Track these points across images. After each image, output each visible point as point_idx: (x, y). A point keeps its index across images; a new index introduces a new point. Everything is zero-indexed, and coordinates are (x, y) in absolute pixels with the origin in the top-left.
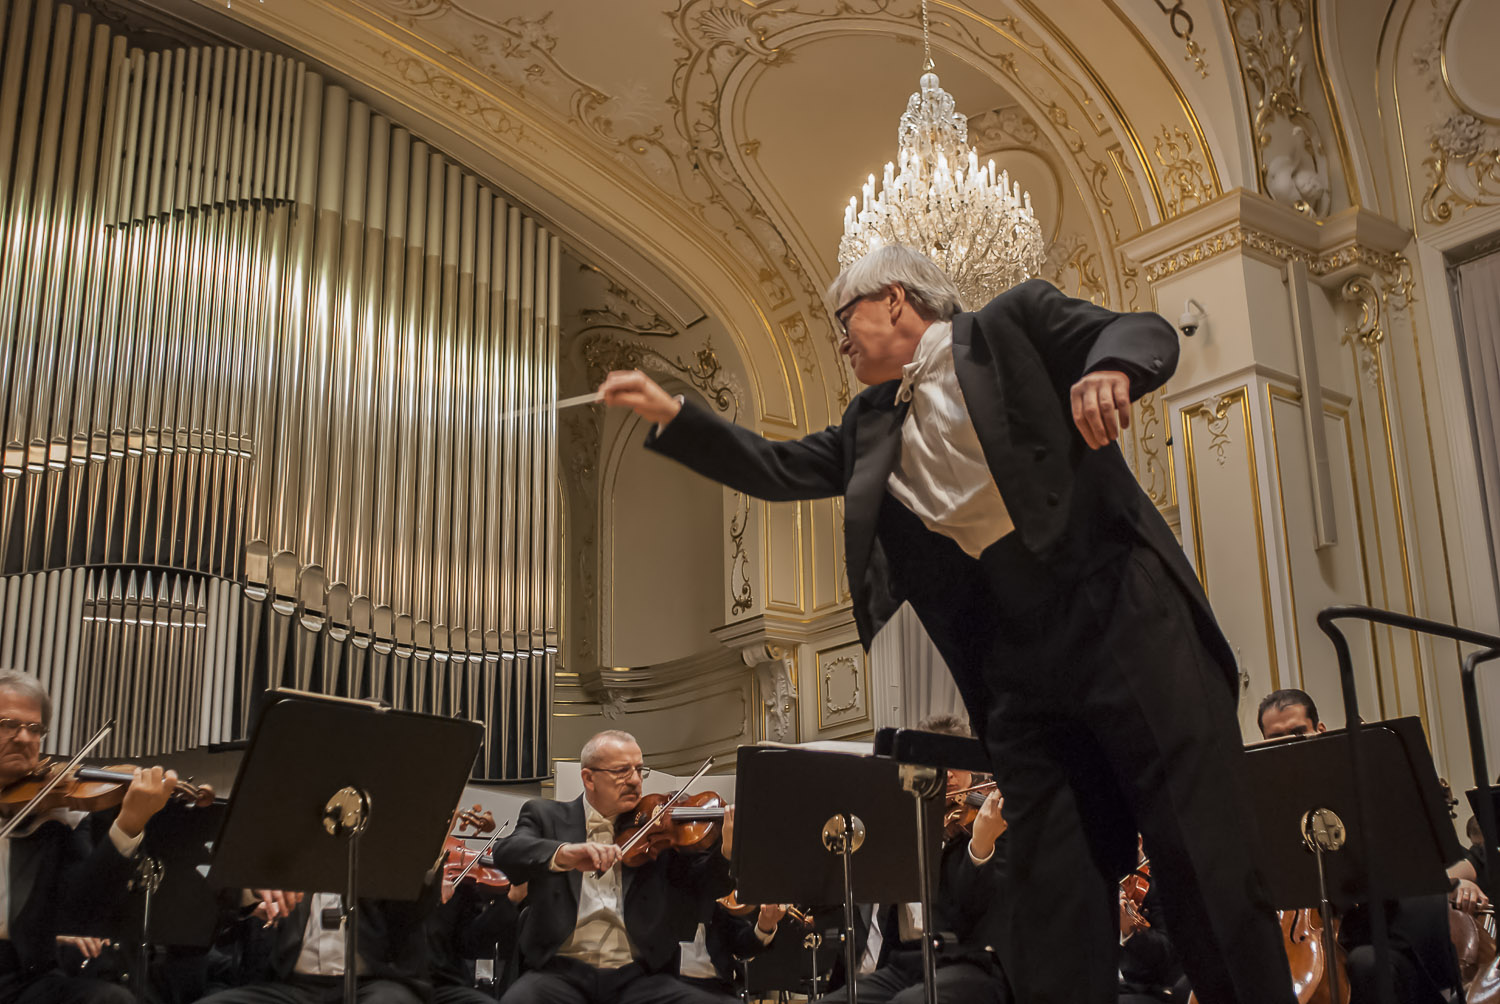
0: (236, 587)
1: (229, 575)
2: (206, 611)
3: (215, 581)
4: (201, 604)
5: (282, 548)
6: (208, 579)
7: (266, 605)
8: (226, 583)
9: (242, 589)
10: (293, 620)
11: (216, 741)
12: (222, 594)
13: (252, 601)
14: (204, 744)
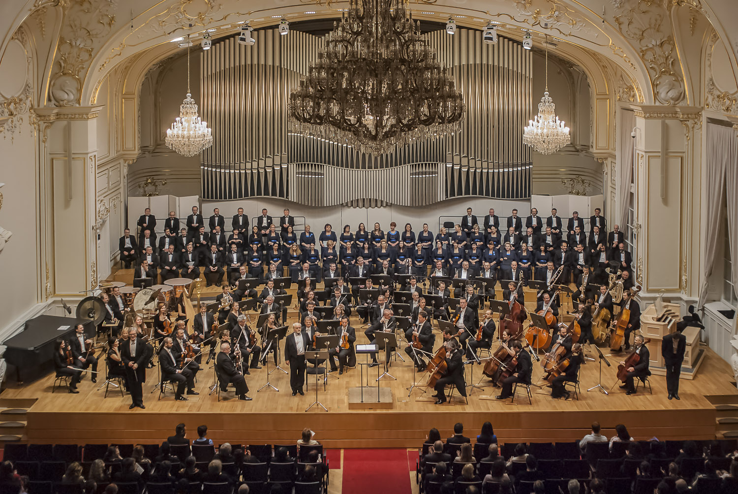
0: (444, 165)
1: (443, 162)
3: (439, 164)
4: (436, 171)
5: (456, 153)
6: (437, 164)
7: (453, 167)
8: (442, 164)
9: (446, 165)
10: (460, 169)
11: (442, 200)
12: (441, 167)
13: (449, 167)
14: (439, 201)
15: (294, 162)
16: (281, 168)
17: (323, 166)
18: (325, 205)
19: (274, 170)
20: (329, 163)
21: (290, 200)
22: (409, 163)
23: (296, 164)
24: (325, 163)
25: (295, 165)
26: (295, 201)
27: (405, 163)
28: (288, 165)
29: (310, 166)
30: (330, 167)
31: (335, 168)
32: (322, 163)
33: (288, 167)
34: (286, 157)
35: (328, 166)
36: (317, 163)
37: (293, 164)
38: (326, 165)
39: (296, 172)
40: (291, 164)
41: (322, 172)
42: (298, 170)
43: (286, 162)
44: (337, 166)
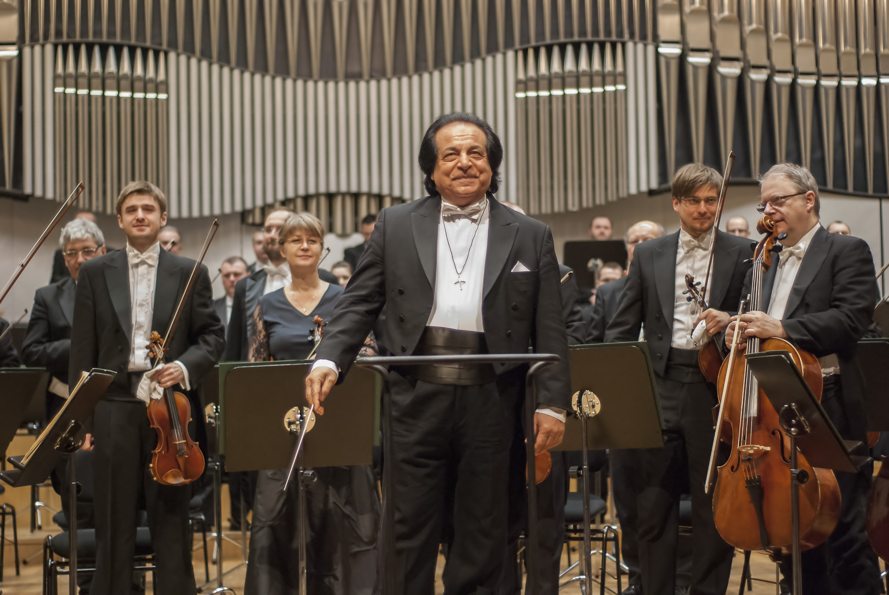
0: (651, 49)
1: (643, 38)
2: (624, 75)
3: (630, 46)
4: (620, 68)
6: (624, 45)
7: (682, 58)
8: (640, 46)
9: (657, 49)
10: (711, 70)
11: (644, 188)
12: (638, 57)
13: (668, 58)
14: (633, 190)
15: (46, 37)
17: (166, 53)
20: (189, 50)
21: (28, 190)
22: (509, 44)
23: (56, 46)
24: (173, 44)
25: (49, 48)
26: (50, 195)
27: (492, 49)
28: (20, 50)
29: (111, 52)
30: (194, 61)
31: (215, 68)
32: (161, 44)
33: (20, 56)
34: (14, 18)
35: (183, 58)
36: (142, 44)
37: (43, 46)
38: (178, 55)
39: (55, 77)
40: (32, 47)
41: (162, 76)
42: (60, 70)
43: (14, 36)
44: (221, 67)
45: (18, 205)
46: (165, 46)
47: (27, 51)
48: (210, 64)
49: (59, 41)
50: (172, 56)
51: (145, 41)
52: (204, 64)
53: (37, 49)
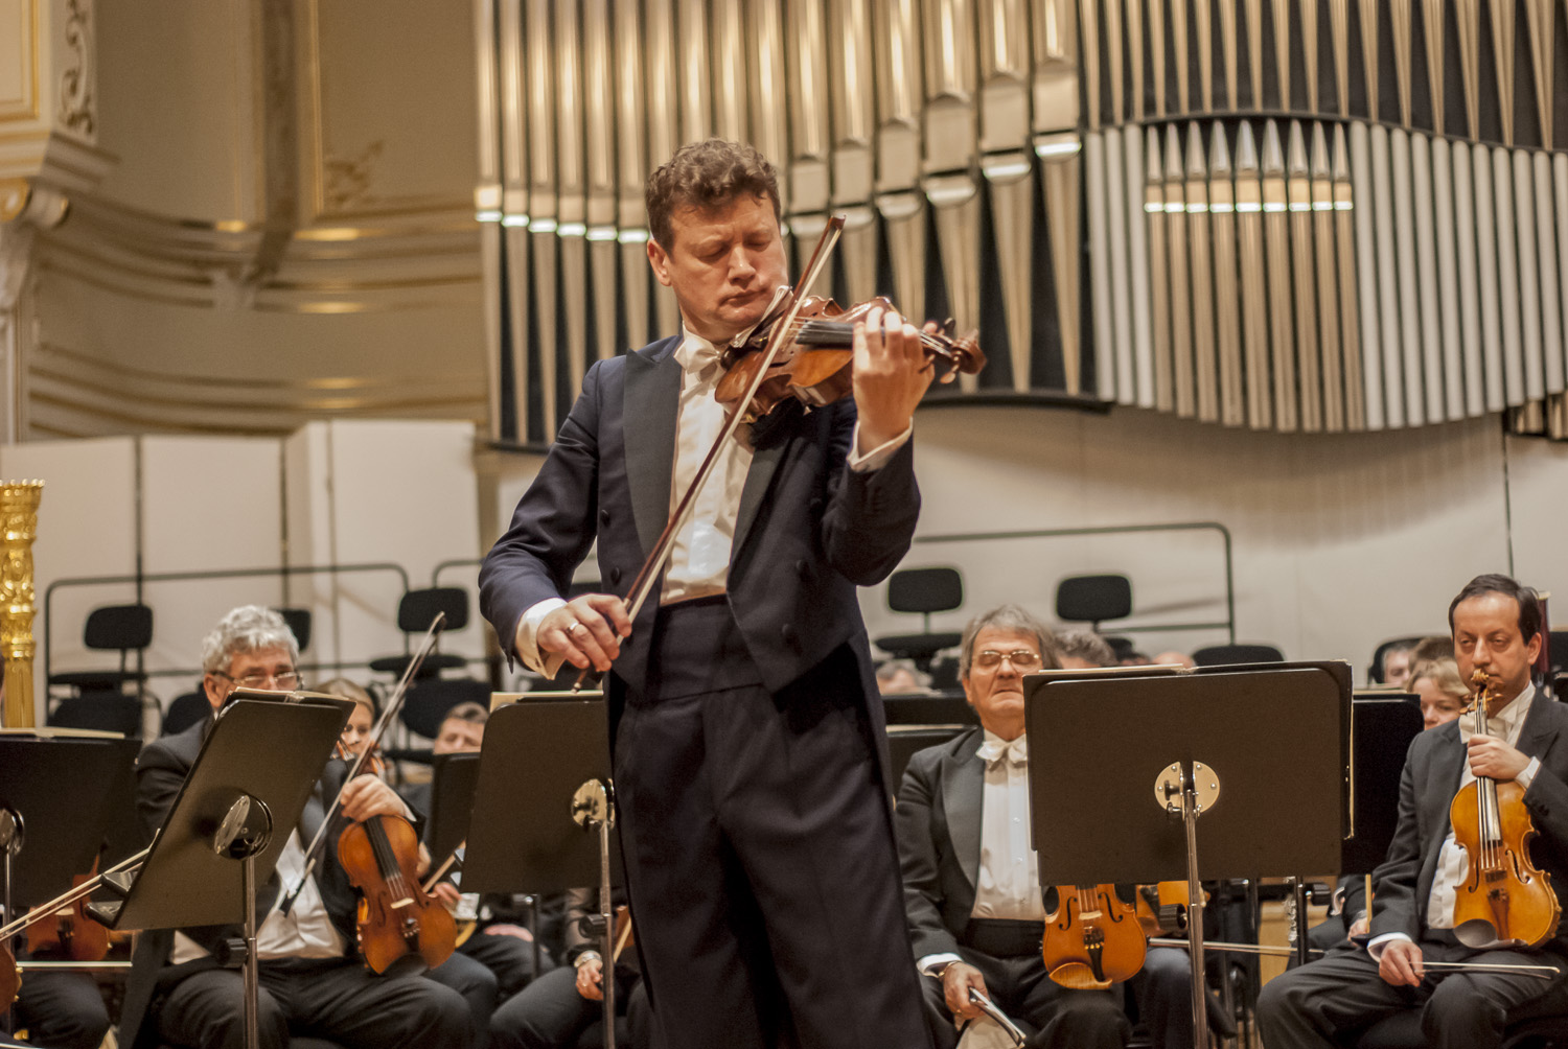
15: (1128, 113)
16: (1037, 165)
17: (1346, 126)
18: (1375, 422)
19: (985, 187)
20: (1390, 115)
21: (1106, 392)
23: (1144, 128)
24: (1359, 108)
25: (1133, 133)
26: (1146, 400)
28: (1083, 141)
29: (1246, 132)
30: (1399, 137)
31: (1440, 145)
32: (1336, 110)
33: (1082, 155)
34: (1068, 86)
35: (1379, 133)
36: (1301, 112)
37: (1122, 130)
38: (1369, 127)
39: (1147, 182)
40: (1102, 133)
41: (1341, 168)
42: (1155, 171)
43: (1070, 117)
44: (1451, 144)
45: (1091, 420)
46: (1344, 113)
47: (1094, 141)
48: (1430, 140)
49: (1151, 118)
50: (1358, 129)
51: (1306, 105)
52: (1419, 140)
53: (1113, 136)
